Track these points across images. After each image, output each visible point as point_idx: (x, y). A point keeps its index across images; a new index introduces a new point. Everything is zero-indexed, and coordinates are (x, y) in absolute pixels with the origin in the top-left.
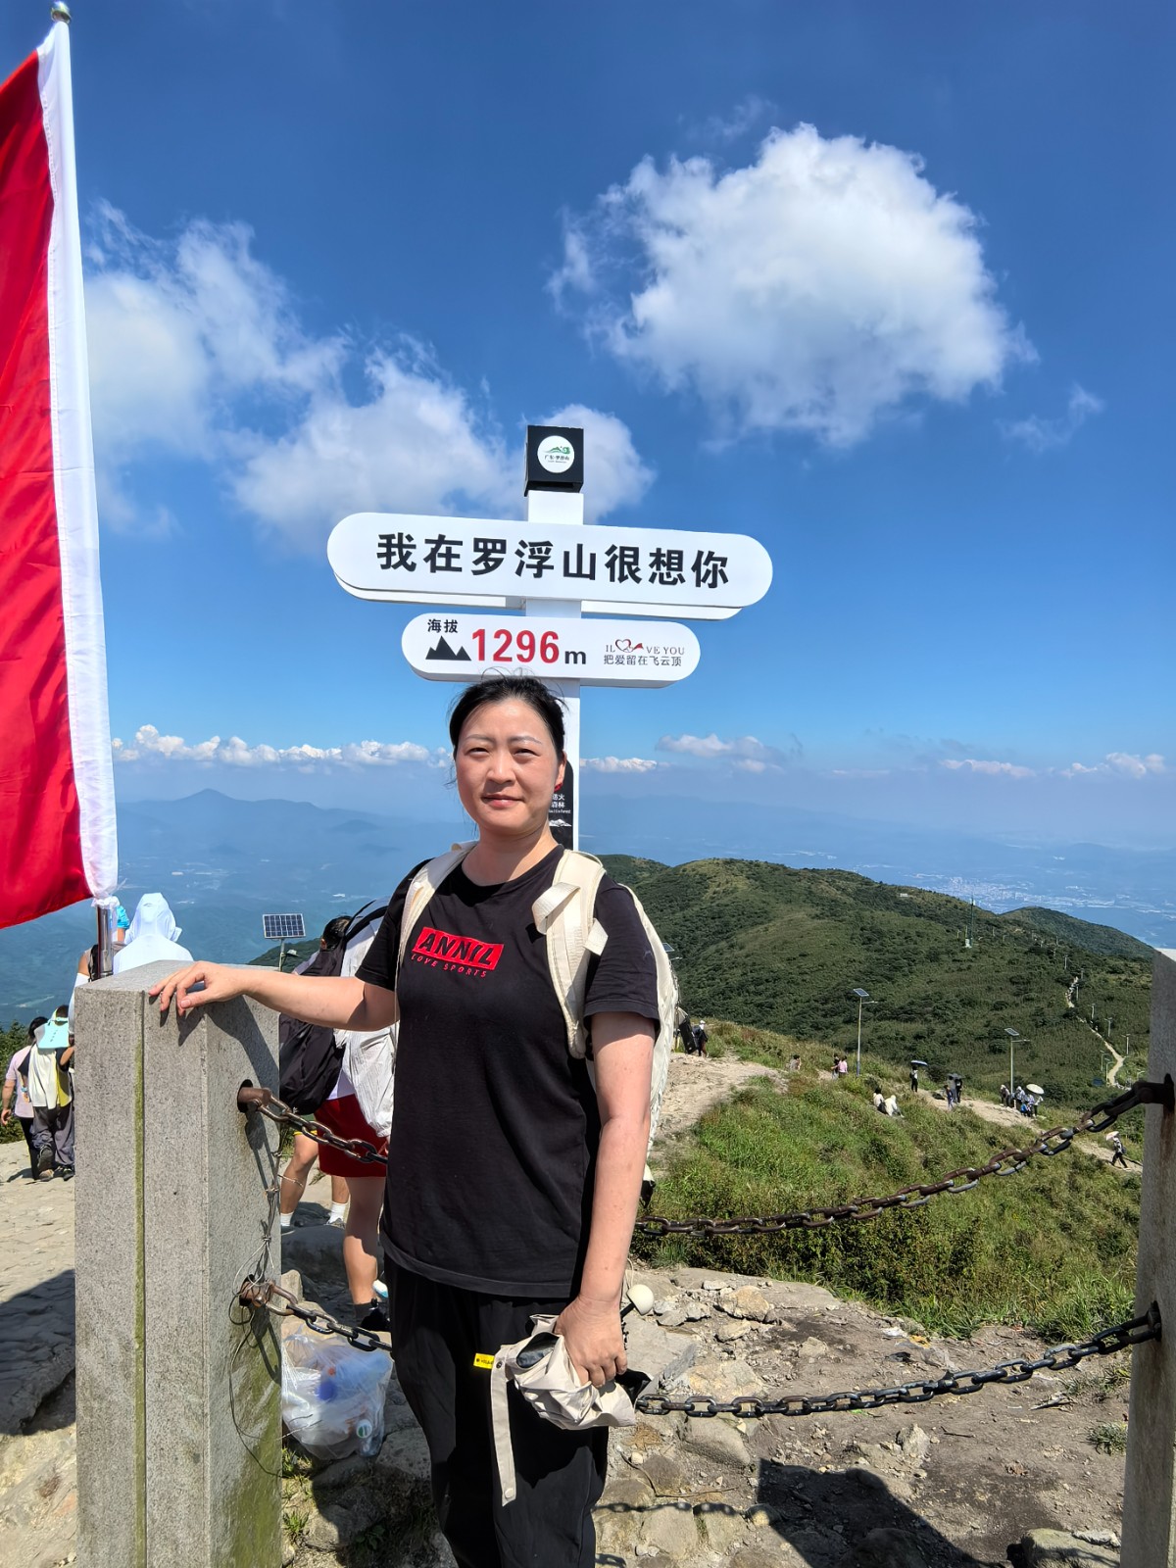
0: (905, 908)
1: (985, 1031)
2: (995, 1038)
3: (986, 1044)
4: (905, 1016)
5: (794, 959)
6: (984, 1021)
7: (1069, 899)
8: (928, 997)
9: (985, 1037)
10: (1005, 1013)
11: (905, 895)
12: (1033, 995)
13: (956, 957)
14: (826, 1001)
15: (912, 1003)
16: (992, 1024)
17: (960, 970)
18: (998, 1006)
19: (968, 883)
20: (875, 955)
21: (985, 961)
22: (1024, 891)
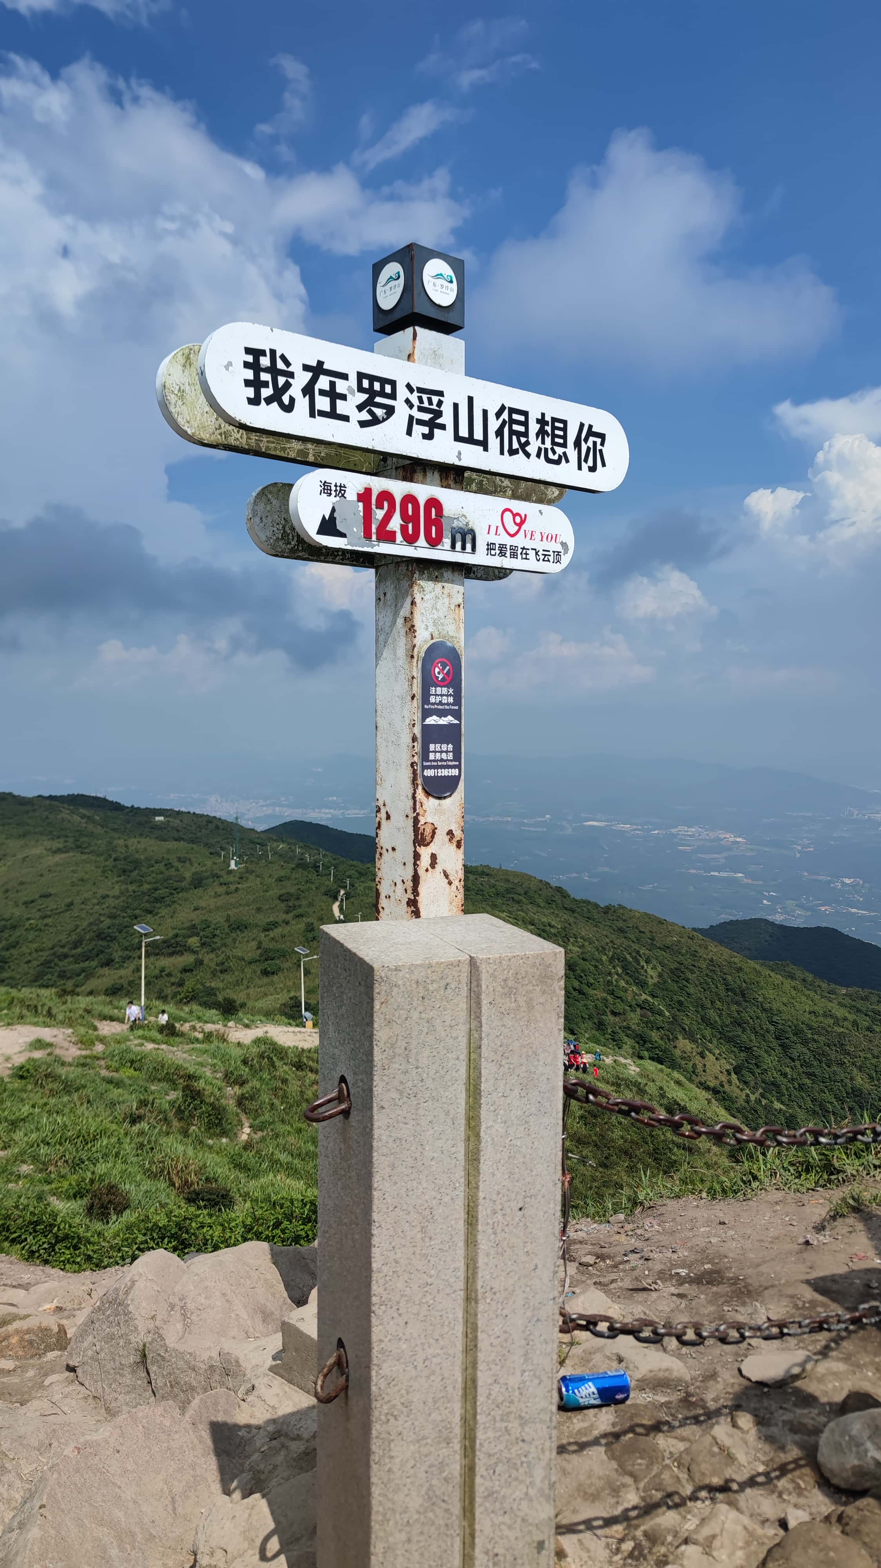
0: (161, 833)
1: (256, 955)
2: (266, 959)
3: (257, 968)
5: (33, 902)
6: (254, 944)
7: (327, 811)
8: (194, 927)
9: (257, 961)
10: (277, 931)
11: (161, 818)
12: (302, 910)
13: (222, 880)
14: (75, 946)
16: (263, 946)
17: (227, 893)
19: (226, 801)
20: (132, 888)
21: (253, 882)
22: (282, 806)
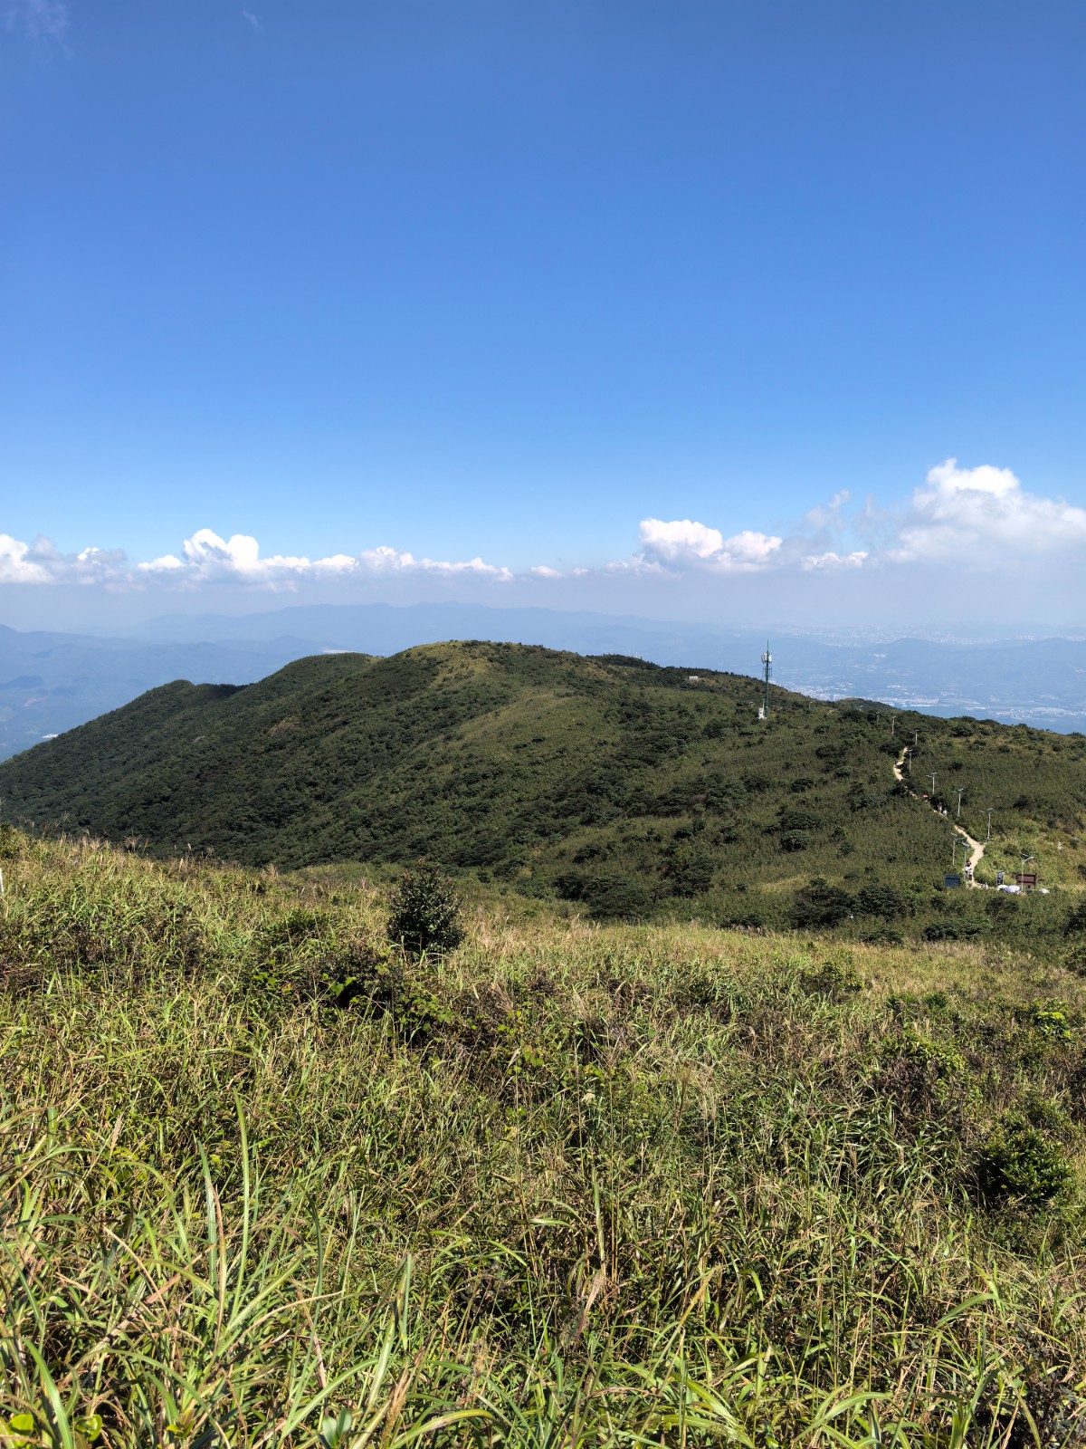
1: (776, 821)
2: (791, 829)
3: (776, 839)
4: (666, 809)
5: (525, 746)
6: (777, 808)
9: (777, 829)
10: (808, 794)
12: (847, 768)
13: (744, 730)
14: (561, 797)
15: (676, 791)
16: (786, 810)
18: (798, 786)
20: (633, 735)
21: (783, 733)
